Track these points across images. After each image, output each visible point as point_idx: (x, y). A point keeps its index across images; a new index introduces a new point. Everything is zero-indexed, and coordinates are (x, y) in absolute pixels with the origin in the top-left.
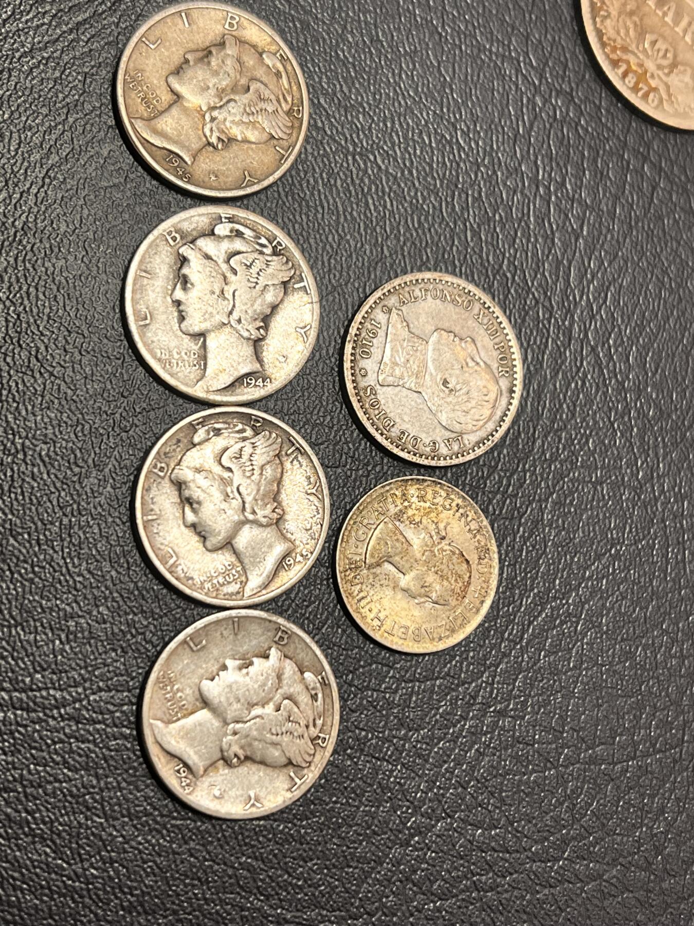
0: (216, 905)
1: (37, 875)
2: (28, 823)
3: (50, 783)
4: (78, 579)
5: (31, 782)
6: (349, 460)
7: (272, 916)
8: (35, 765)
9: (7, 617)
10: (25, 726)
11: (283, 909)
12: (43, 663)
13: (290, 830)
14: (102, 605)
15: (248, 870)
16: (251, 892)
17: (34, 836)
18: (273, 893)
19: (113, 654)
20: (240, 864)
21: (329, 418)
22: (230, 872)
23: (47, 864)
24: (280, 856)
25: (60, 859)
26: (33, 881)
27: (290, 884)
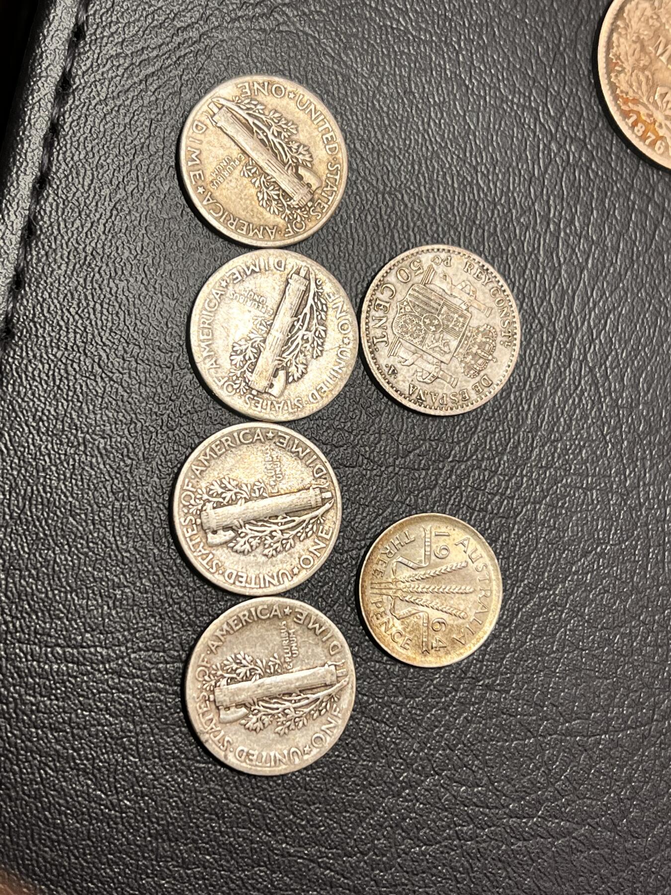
0: (230, 837)
1: (79, 802)
2: (74, 759)
3: (94, 726)
4: (125, 554)
5: (78, 724)
6: (365, 461)
7: (278, 850)
8: (82, 710)
9: (64, 584)
10: (75, 677)
11: (288, 844)
12: (92, 624)
13: (297, 777)
14: (145, 577)
15: (259, 810)
16: (260, 828)
17: (78, 770)
18: (279, 830)
19: (153, 620)
20: (253, 803)
21: (349, 424)
22: (243, 810)
23: (88, 794)
24: (287, 799)
25: (100, 790)
26: (75, 807)
27: (295, 823)
